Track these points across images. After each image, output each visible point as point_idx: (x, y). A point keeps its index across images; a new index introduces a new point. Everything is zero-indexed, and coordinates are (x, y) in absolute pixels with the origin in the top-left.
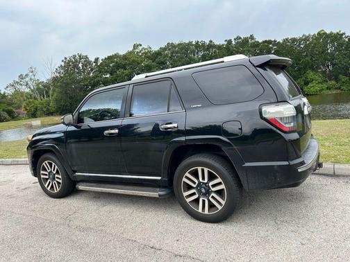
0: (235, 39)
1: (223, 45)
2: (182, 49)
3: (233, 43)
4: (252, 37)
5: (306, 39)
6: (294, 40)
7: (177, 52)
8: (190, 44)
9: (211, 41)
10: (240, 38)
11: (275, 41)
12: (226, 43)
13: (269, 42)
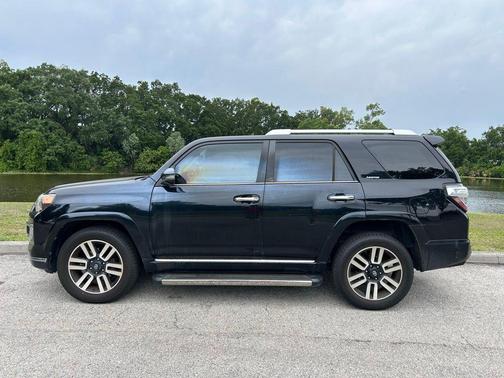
0: (152, 84)
1: (135, 87)
2: (68, 78)
3: (150, 87)
4: (175, 86)
5: (240, 104)
6: (226, 103)
7: (60, 82)
8: (83, 73)
9: (117, 78)
10: (160, 84)
11: (204, 99)
12: (138, 85)
13: (197, 98)
